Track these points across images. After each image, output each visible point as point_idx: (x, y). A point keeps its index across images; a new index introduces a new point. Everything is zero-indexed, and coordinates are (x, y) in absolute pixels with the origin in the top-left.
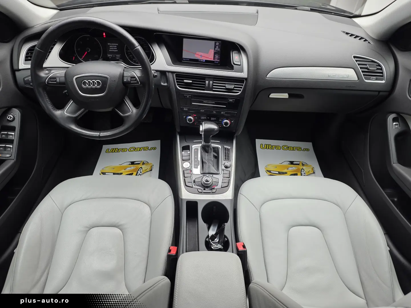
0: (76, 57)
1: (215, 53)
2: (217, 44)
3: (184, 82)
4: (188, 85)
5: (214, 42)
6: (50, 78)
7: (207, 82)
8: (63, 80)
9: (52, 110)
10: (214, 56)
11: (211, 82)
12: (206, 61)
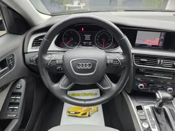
0: (63, 44)
1: (160, 41)
2: (162, 34)
3: (140, 61)
4: (143, 63)
5: (160, 33)
6: (52, 61)
7: (159, 61)
8: (61, 62)
9: (50, 85)
10: (159, 43)
11: (162, 61)
12: (152, 46)
